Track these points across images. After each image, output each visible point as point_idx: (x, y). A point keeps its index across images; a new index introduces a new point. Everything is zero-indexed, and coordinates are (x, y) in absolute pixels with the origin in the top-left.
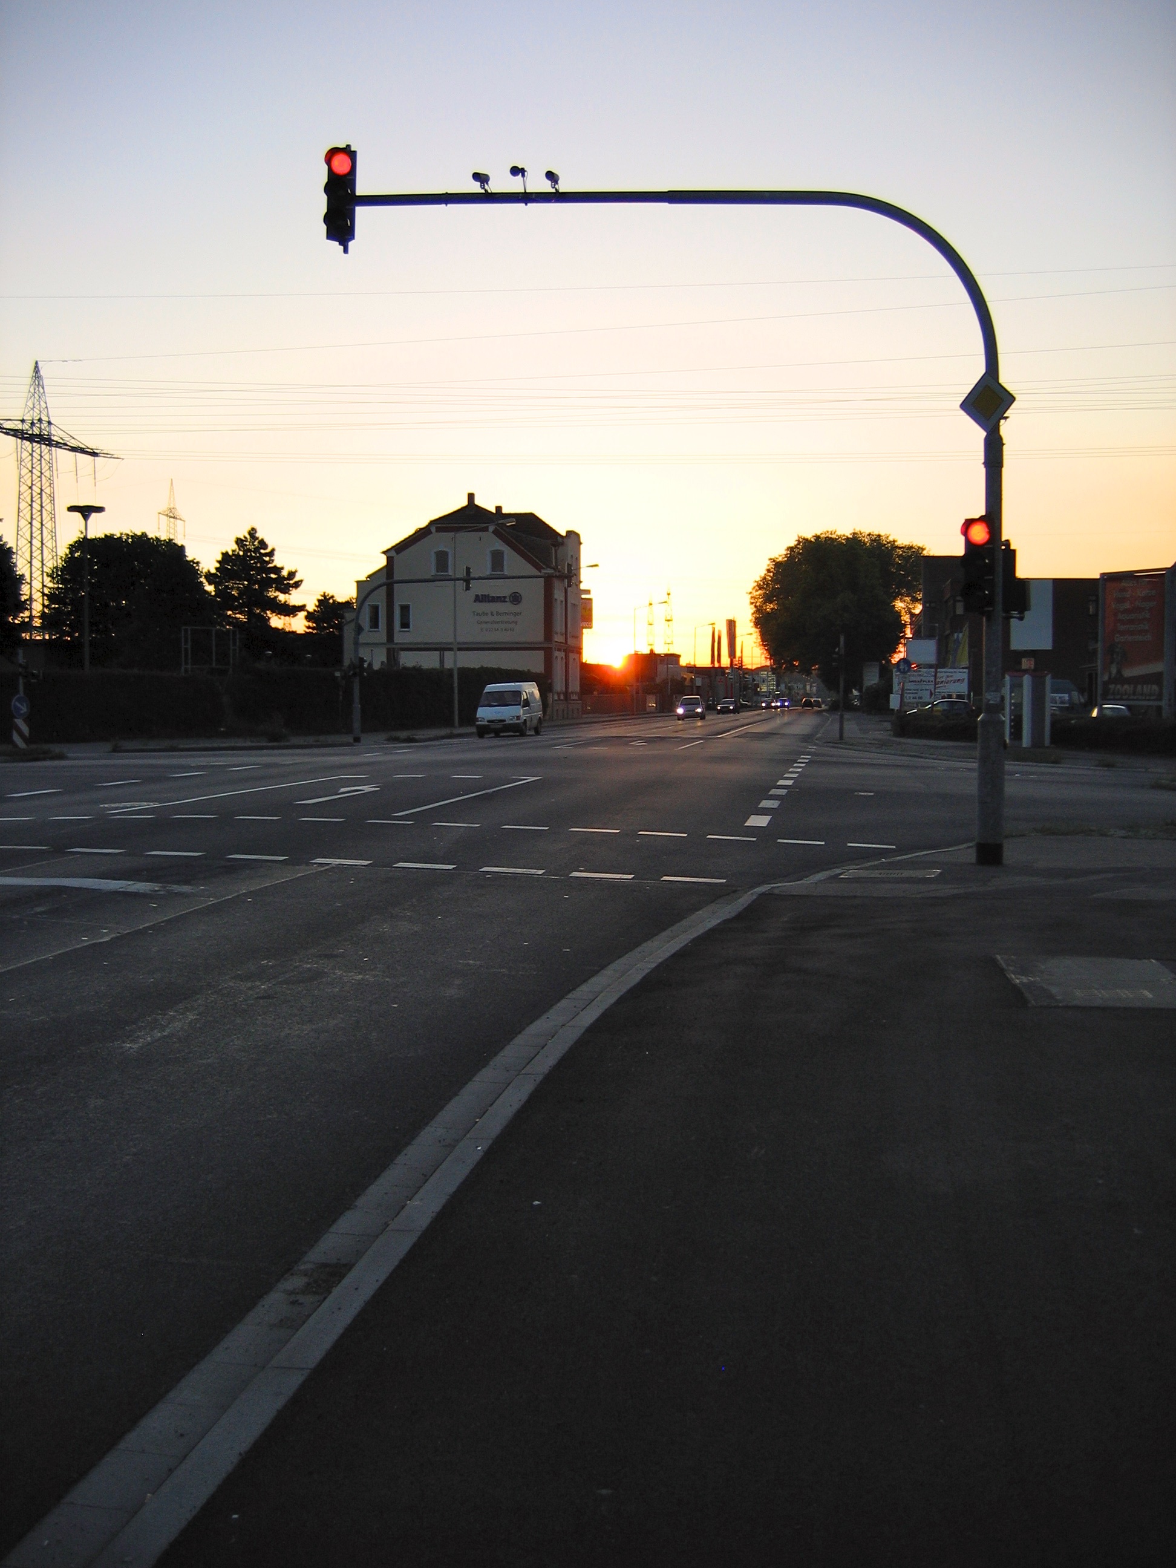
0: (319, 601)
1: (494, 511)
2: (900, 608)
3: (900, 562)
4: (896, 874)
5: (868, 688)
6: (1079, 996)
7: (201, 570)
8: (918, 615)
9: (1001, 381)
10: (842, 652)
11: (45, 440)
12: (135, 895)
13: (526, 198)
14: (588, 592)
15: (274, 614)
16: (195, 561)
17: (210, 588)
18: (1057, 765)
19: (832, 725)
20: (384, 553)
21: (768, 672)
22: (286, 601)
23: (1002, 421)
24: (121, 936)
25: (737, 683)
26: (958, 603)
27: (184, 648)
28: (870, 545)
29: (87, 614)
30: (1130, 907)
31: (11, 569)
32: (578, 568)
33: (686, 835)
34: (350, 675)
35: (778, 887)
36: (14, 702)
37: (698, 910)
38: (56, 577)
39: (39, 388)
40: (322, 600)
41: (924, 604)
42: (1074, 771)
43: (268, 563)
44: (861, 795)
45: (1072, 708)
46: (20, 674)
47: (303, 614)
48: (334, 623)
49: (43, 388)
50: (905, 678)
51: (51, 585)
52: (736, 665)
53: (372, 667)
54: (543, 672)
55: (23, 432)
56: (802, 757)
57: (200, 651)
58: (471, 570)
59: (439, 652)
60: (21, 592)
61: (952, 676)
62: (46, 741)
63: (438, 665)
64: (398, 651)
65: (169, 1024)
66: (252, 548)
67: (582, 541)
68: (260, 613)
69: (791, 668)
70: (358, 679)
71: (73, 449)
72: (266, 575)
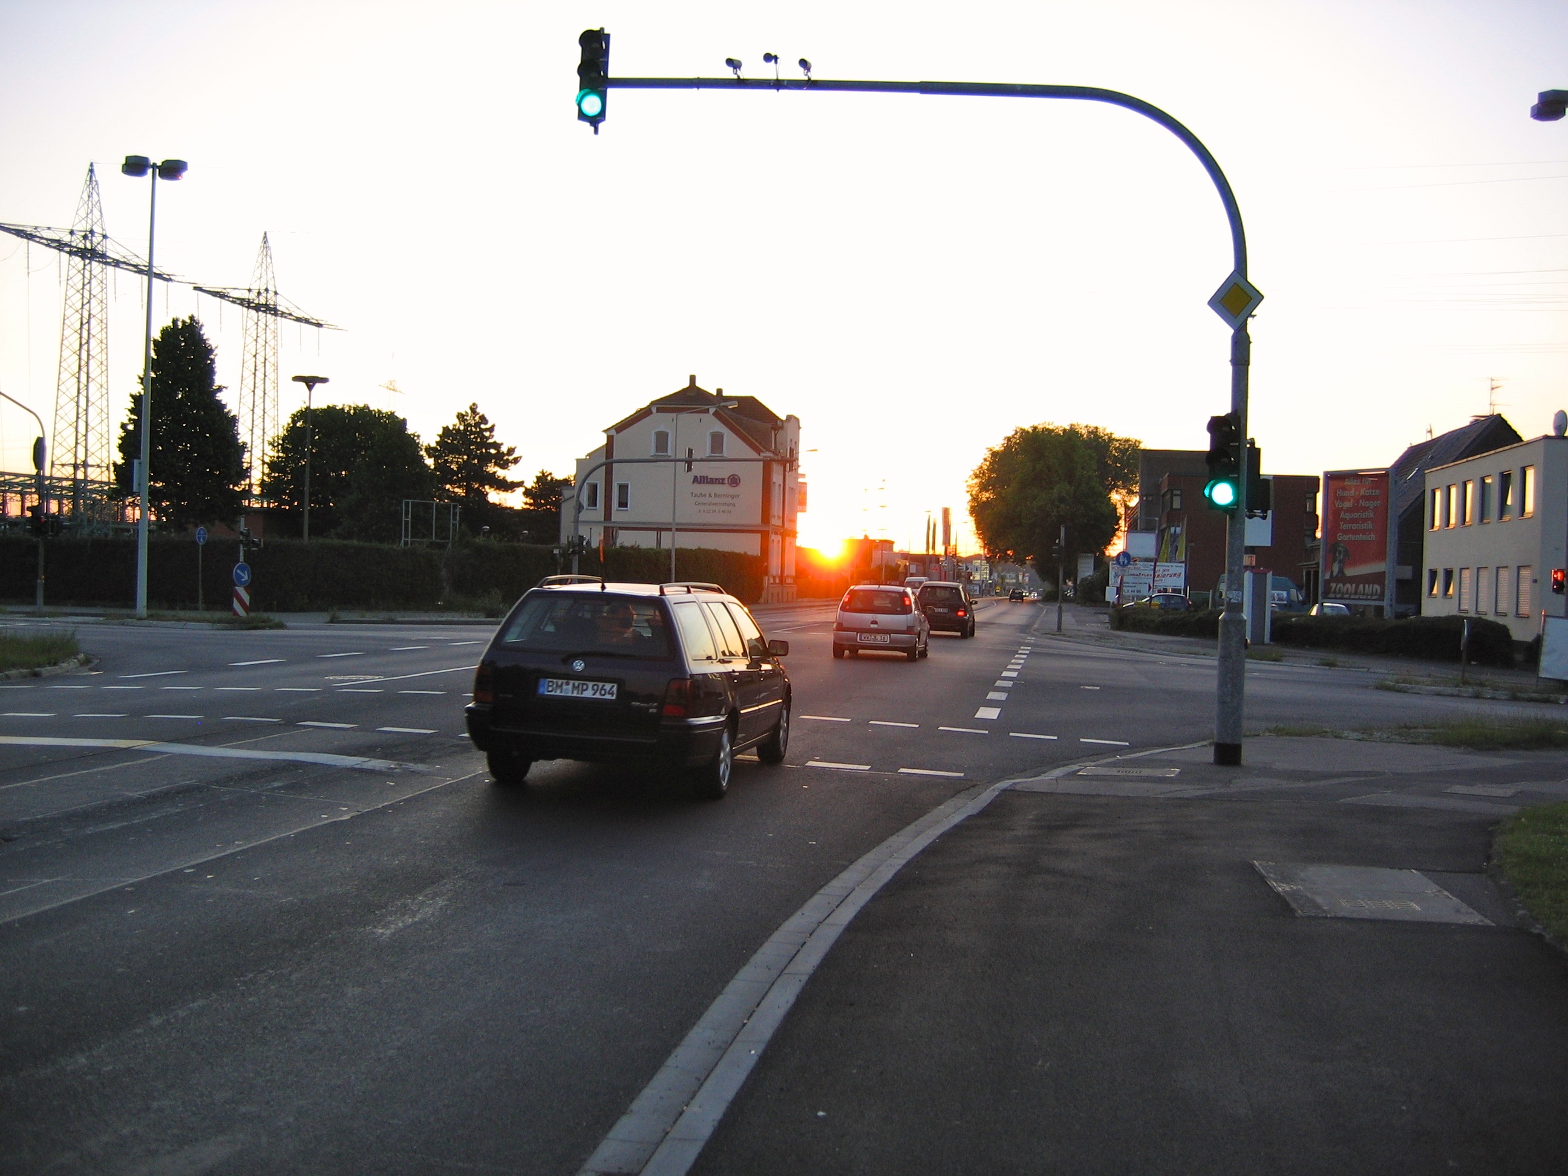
0: (538, 478)
1: (715, 393)
2: (1115, 501)
3: (1116, 454)
4: (1135, 772)
5: (1083, 580)
6: (1345, 907)
7: (421, 443)
8: (1133, 508)
9: (1250, 279)
10: (1063, 543)
11: (271, 310)
12: (372, 772)
13: (778, 84)
14: (803, 476)
15: (493, 489)
16: (416, 434)
17: (430, 462)
18: (1279, 663)
19: (1049, 615)
20: (604, 431)
21: (981, 560)
22: (504, 477)
23: (1250, 319)
24: (361, 814)
25: (951, 571)
26: (1175, 498)
27: (405, 521)
28: (1087, 437)
29: (307, 483)
30: (1379, 814)
31: (234, 437)
32: (798, 453)
33: (917, 726)
34: (570, 552)
35: (1019, 783)
36: (235, 570)
37: (940, 804)
38: (278, 446)
39: (266, 258)
40: (540, 477)
41: (1141, 499)
42: (1296, 670)
43: (488, 438)
44: (1086, 689)
45: (1290, 605)
46: (241, 542)
47: (521, 490)
48: (552, 499)
49: (271, 258)
50: (1125, 571)
51: (271, 453)
52: (950, 553)
53: (590, 544)
54: (759, 555)
55: (249, 302)
56: (1022, 648)
57: (421, 524)
58: (693, 452)
59: (656, 532)
60: (243, 460)
61: (1168, 570)
62: (266, 610)
63: (655, 545)
64: (616, 531)
65: (419, 910)
66: (473, 422)
67: (801, 425)
68: (478, 488)
69: (1005, 558)
70: (577, 557)
71: (298, 320)
72: (486, 450)
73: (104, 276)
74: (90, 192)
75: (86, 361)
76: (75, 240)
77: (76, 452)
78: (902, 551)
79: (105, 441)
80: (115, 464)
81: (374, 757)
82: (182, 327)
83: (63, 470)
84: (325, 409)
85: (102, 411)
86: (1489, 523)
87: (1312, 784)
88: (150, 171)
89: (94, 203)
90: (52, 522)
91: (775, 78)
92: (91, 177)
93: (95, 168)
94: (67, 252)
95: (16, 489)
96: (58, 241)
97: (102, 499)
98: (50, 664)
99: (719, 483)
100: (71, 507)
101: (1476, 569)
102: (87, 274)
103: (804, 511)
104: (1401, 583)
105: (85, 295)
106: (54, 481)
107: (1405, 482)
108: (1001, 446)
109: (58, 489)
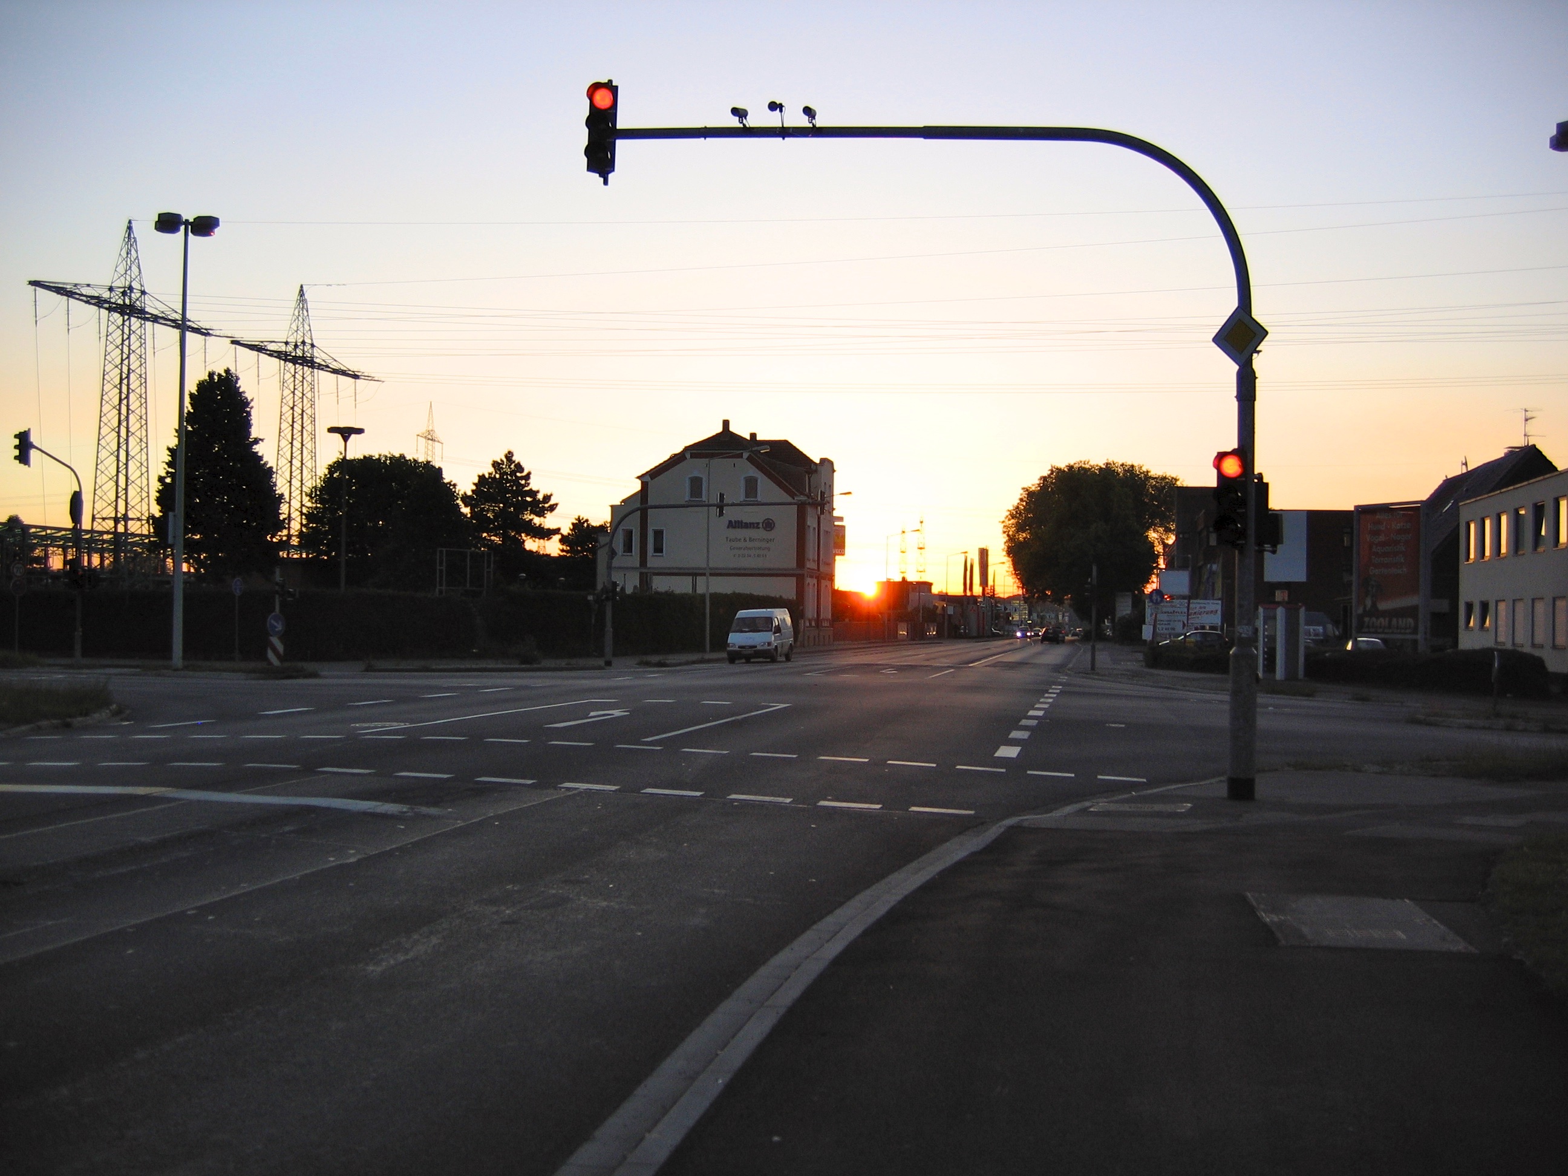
0: (573, 524)
1: (748, 438)
2: (1153, 539)
3: (1153, 492)
4: (1146, 808)
5: (1120, 619)
6: (1331, 936)
7: (457, 492)
8: (1171, 545)
9: (1254, 315)
10: (1095, 582)
11: (309, 362)
12: (384, 816)
13: (784, 132)
14: (841, 519)
15: (529, 537)
16: (452, 483)
17: (466, 510)
18: (1310, 699)
19: (1084, 655)
20: (638, 477)
21: (1020, 600)
22: (541, 525)
23: (1255, 355)
24: (368, 857)
25: (989, 611)
26: (1210, 535)
27: (439, 569)
28: (1124, 475)
29: (344, 535)
30: (1384, 845)
31: (271, 488)
32: (832, 496)
33: (935, 765)
34: (603, 598)
35: (1027, 819)
36: (269, 620)
37: (947, 841)
38: (315, 496)
39: (303, 311)
40: (576, 523)
41: (1178, 536)
42: (1329, 705)
43: (524, 486)
44: (1112, 727)
45: (1327, 641)
46: (277, 592)
47: (557, 537)
48: (588, 547)
49: (307, 311)
50: (1158, 609)
51: (310, 504)
52: (988, 594)
53: (625, 591)
54: (795, 598)
55: (286, 354)
56: (1053, 687)
57: (455, 572)
58: (725, 497)
59: (691, 577)
60: (280, 511)
61: (1205, 608)
62: (300, 659)
63: (691, 590)
64: (651, 575)
65: (413, 947)
66: (509, 471)
67: (835, 469)
68: (514, 536)
69: (1043, 597)
70: (610, 603)
71: (335, 371)
72: (522, 498)
73: (143, 332)
74: (128, 248)
75: (126, 415)
76: (114, 296)
77: (116, 506)
78: (940, 592)
79: (144, 495)
80: (153, 517)
81: (388, 802)
82: (218, 380)
83: (104, 523)
84: (361, 459)
85: (141, 464)
86: (1524, 554)
87: (1323, 817)
88: (182, 228)
89: (133, 260)
90: (89, 575)
91: (781, 126)
92: (129, 235)
93: (134, 225)
94: (106, 309)
95: (58, 543)
96: (97, 298)
97: (143, 552)
98: (81, 715)
99: (754, 527)
100: (112, 560)
101: (1511, 602)
102: (126, 330)
103: (843, 554)
104: (1436, 617)
105: (124, 351)
106: (96, 535)
107: (1441, 515)
108: (1037, 485)
109: (99, 543)
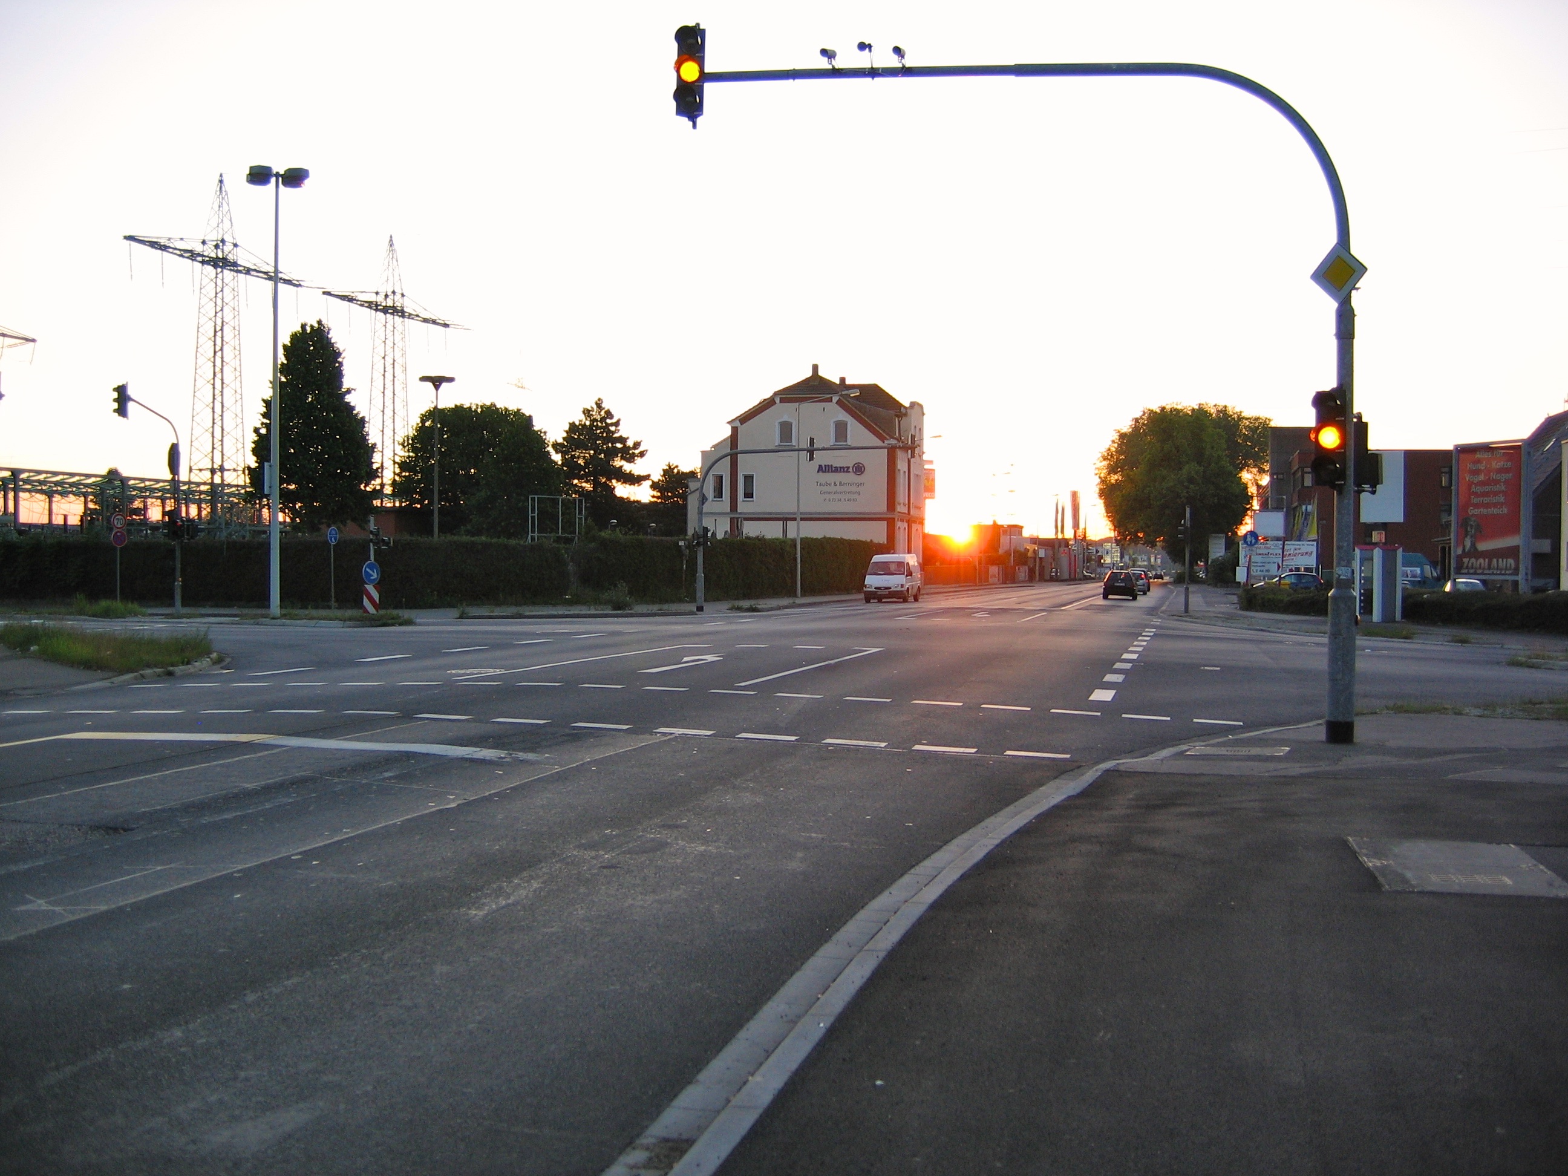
0: (664, 470)
1: (838, 382)
2: (1246, 480)
3: (1247, 433)
4: (1244, 751)
5: (1213, 561)
6: (1435, 881)
7: (548, 439)
8: (1264, 487)
9: (1352, 252)
10: (1188, 524)
11: (397, 311)
12: (482, 762)
13: (873, 73)
15: (620, 483)
16: (543, 431)
17: (557, 458)
18: (1408, 641)
19: (1177, 596)
20: (728, 423)
21: (1112, 543)
22: (631, 471)
23: (1354, 293)
24: (467, 802)
25: (1081, 554)
26: (1305, 475)
27: (531, 516)
28: (1217, 416)
29: (436, 483)
30: (1485, 789)
31: (364, 438)
32: (921, 439)
33: (1029, 709)
34: (694, 544)
35: (1123, 763)
36: (364, 568)
38: (408, 445)
39: (393, 261)
40: (667, 470)
41: (1272, 476)
42: (1428, 647)
43: (613, 433)
44: (1207, 670)
45: (1424, 582)
46: (371, 540)
47: (648, 483)
48: (679, 492)
49: (397, 261)
50: (1252, 550)
51: (402, 453)
52: (1079, 536)
53: (716, 537)
54: (886, 543)
55: (377, 305)
56: (1147, 630)
57: (547, 519)
58: (815, 441)
59: (782, 522)
60: (373, 461)
61: (1299, 549)
62: (396, 608)
63: (782, 535)
64: (741, 522)
65: (514, 892)
66: (599, 418)
67: (925, 411)
68: (605, 482)
69: (1135, 540)
70: (701, 548)
71: (425, 321)
72: (612, 444)
73: (236, 284)
74: (220, 202)
75: (220, 367)
76: (207, 250)
77: (213, 457)
78: (1032, 535)
79: (239, 445)
80: (249, 468)
81: (485, 747)
82: (311, 331)
83: (201, 474)
84: (453, 408)
85: (237, 415)
87: (1424, 761)
88: (273, 180)
89: (225, 213)
90: (188, 526)
91: (870, 67)
92: (221, 188)
93: (224, 178)
94: (200, 262)
95: (156, 495)
96: (191, 251)
97: (239, 503)
98: (183, 663)
99: (844, 472)
100: (209, 510)
102: (219, 283)
103: (933, 498)
104: (1537, 557)
105: (218, 303)
106: (193, 486)
107: (1542, 454)
108: (1129, 427)
109: (196, 494)
